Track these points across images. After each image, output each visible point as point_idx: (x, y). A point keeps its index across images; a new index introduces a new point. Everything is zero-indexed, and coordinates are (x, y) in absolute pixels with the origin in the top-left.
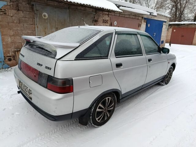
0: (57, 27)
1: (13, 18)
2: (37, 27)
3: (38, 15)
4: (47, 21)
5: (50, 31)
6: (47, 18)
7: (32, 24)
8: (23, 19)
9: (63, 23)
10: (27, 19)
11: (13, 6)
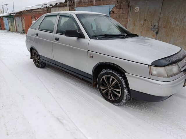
0: (145, 18)
1: (117, 14)
2: (129, 20)
3: (131, 10)
4: (137, 14)
5: (139, 23)
6: (138, 12)
7: (126, 18)
8: (122, 15)
9: (153, 14)
10: (124, 14)
11: (118, 7)
